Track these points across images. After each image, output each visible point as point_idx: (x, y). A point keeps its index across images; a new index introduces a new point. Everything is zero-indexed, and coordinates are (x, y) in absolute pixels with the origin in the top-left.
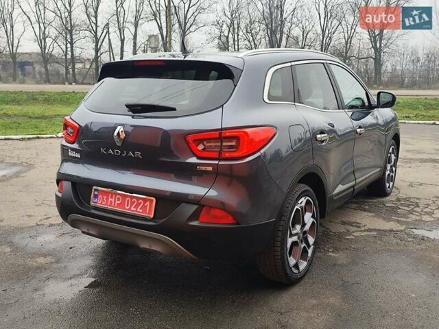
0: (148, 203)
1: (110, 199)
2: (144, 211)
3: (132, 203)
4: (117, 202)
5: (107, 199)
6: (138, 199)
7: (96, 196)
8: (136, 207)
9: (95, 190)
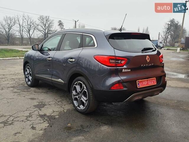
0: (154, 80)
1: (144, 83)
2: (154, 83)
3: (150, 81)
4: (146, 83)
5: (143, 84)
6: (151, 80)
7: (138, 84)
8: (151, 83)
9: (138, 82)
